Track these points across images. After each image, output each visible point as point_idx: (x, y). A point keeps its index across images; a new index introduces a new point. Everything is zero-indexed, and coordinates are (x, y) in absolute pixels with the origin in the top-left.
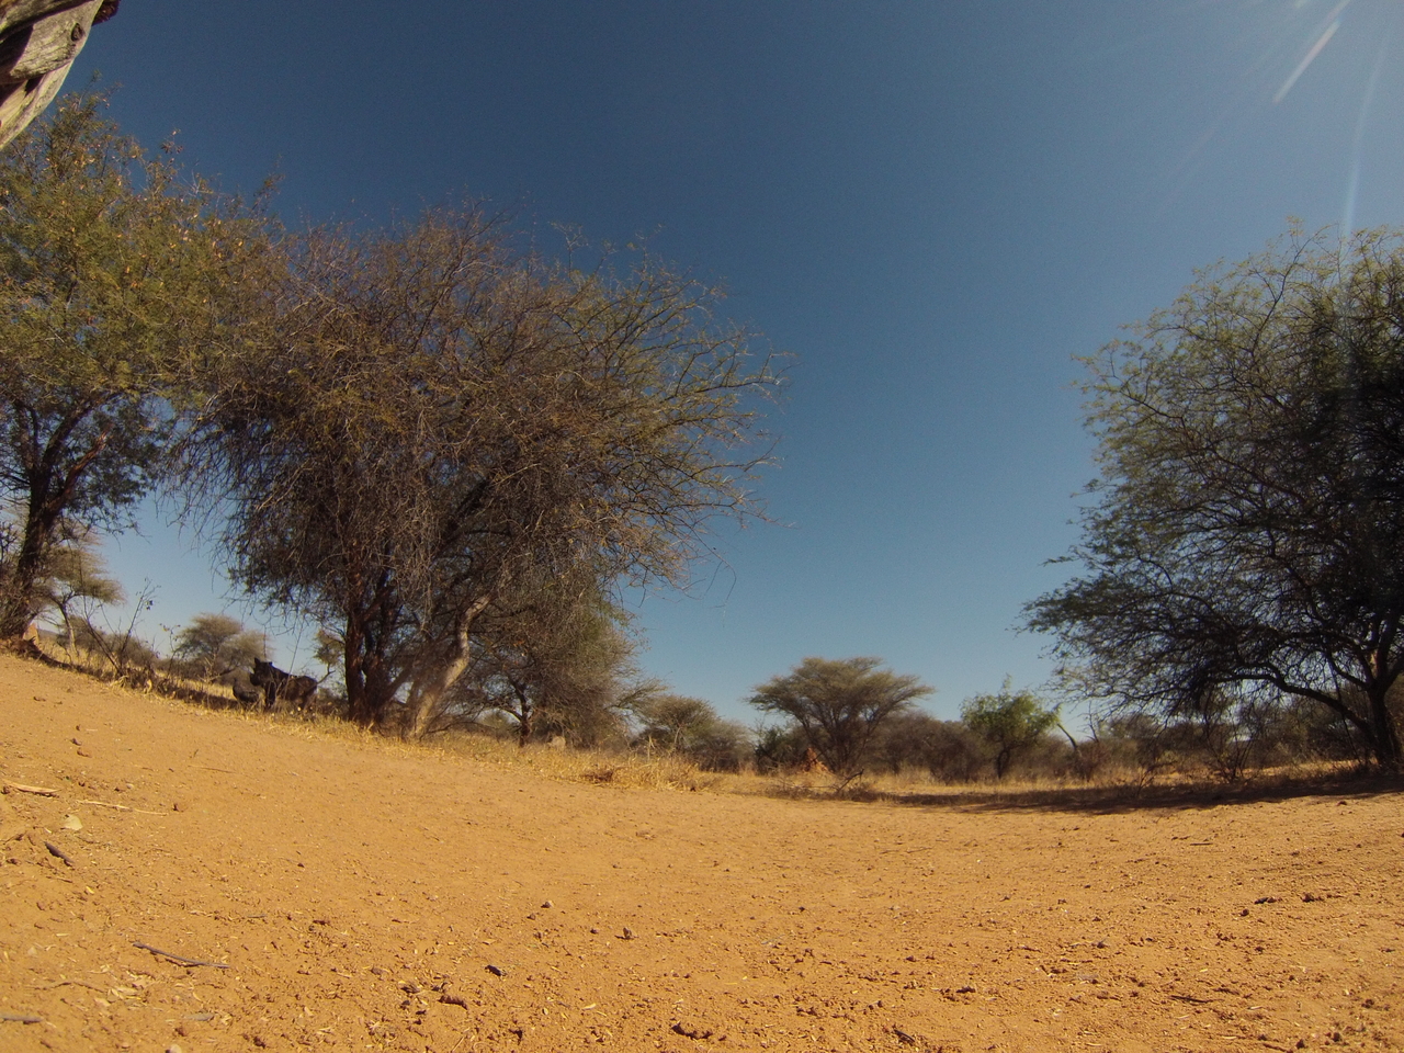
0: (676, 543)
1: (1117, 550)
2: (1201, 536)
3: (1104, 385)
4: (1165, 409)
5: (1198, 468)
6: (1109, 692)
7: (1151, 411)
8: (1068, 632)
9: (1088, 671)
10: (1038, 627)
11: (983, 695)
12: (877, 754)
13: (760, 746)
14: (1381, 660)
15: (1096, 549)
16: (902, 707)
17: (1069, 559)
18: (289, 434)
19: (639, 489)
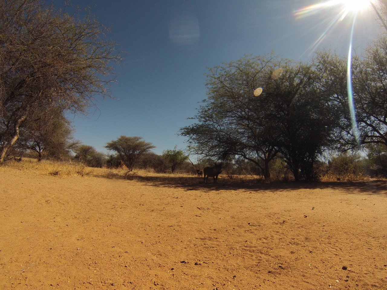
0: (85, 102)
1: (207, 119)
2: (231, 118)
3: (213, 76)
4: (228, 86)
5: (233, 102)
6: (202, 153)
7: (224, 85)
8: (192, 137)
9: (196, 147)
10: (184, 135)
11: (169, 150)
12: (140, 163)
13: (108, 160)
14: (269, 155)
15: (202, 117)
16: (147, 151)
17: (194, 118)
19: (76, 85)
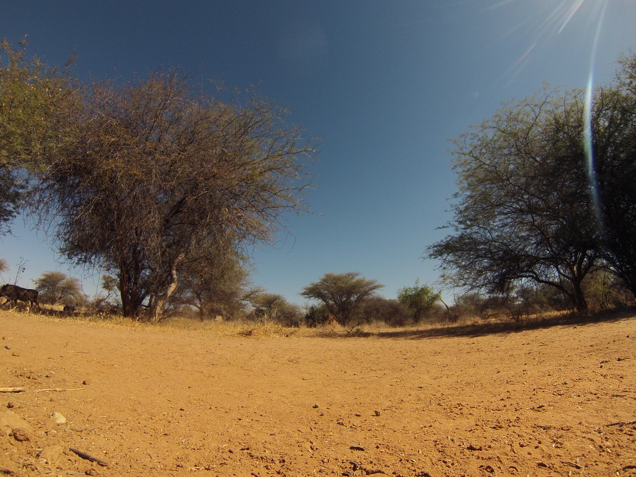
0: (268, 224)
1: (468, 223)
2: (503, 217)
3: (461, 151)
4: (488, 162)
5: (501, 188)
6: (465, 284)
7: (482, 163)
8: (446, 258)
9: (455, 275)
10: (433, 257)
11: (407, 287)
12: (360, 315)
13: (307, 314)
14: (579, 268)
15: (460, 223)
16: (370, 294)
17: (447, 227)
18: (89, 182)
19: (251, 201)
